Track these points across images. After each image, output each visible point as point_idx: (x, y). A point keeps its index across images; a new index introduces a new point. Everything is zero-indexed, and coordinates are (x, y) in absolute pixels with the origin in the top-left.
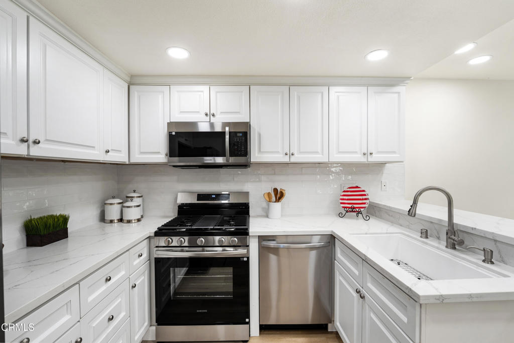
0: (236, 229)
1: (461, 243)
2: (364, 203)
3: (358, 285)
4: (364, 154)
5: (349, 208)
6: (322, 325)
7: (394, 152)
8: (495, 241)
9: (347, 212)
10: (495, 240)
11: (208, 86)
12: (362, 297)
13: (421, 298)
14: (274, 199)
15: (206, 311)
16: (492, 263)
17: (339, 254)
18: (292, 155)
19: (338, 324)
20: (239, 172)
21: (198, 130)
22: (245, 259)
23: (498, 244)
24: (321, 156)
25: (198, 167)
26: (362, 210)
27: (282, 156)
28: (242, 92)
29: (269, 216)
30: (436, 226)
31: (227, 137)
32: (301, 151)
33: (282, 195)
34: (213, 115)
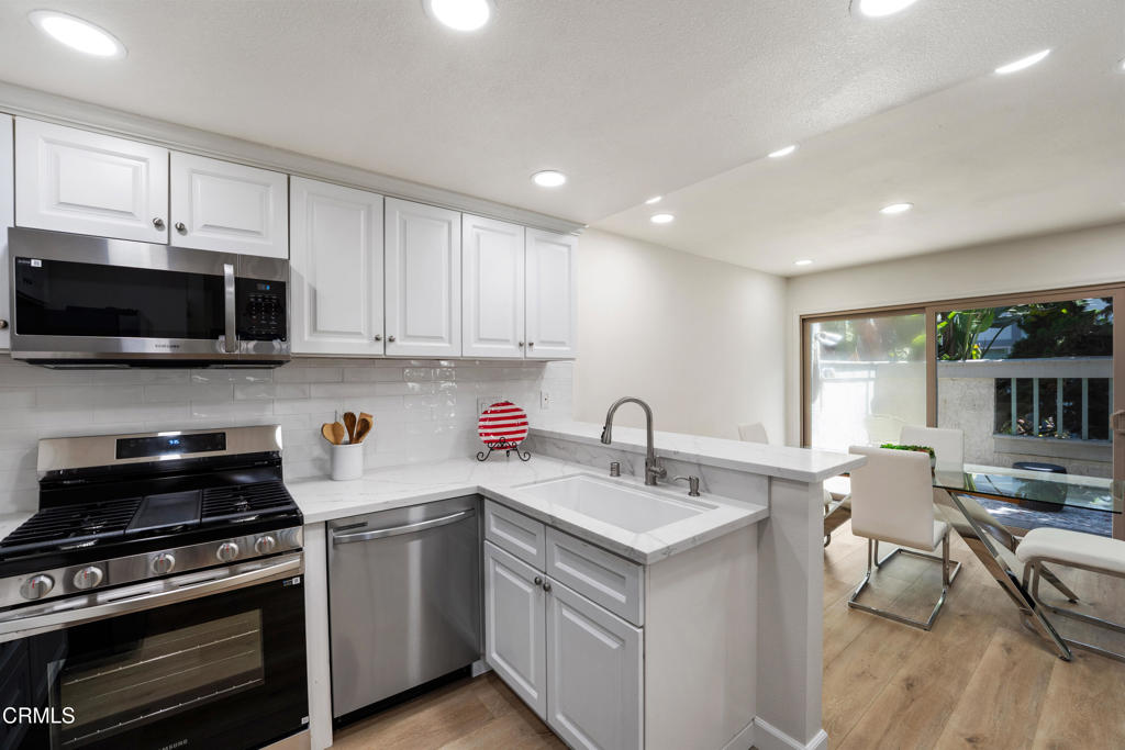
0: (261, 516)
1: (663, 474)
2: (524, 431)
3: (537, 572)
4: (521, 345)
5: (496, 441)
6: (461, 669)
7: (562, 343)
8: (700, 465)
9: (492, 449)
10: (699, 463)
11: (166, 151)
12: (547, 589)
13: (648, 558)
14: (346, 437)
15: (185, 742)
16: (698, 494)
17: (493, 528)
18: (391, 340)
19: (495, 656)
20: (252, 379)
21: (108, 261)
22: (296, 581)
23: (703, 469)
24: (447, 345)
25: (126, 366)
26: (518, 443)
27: (365, 341)
28: (268, 186)
29: (334, 477)
30: (630, 457)
31: (230, 290)
32: (410, 333)
33: (365, 426)
34: (181, 229)
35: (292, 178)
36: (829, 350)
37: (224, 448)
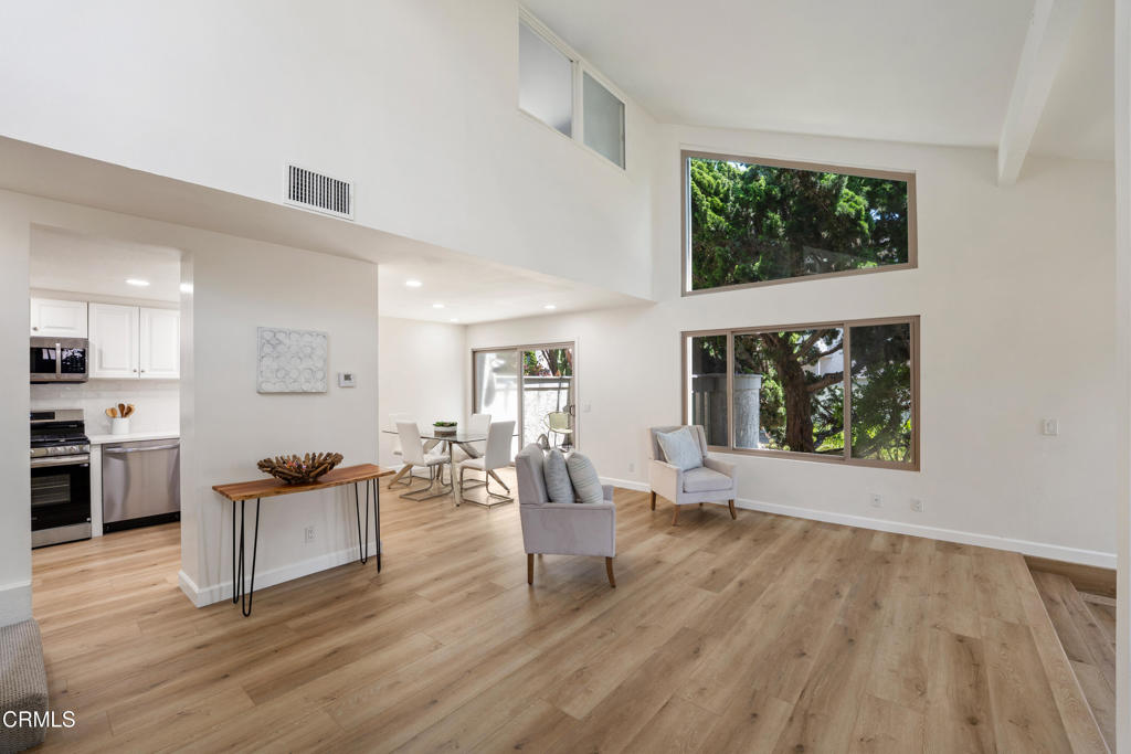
14: (119, 415)
18: (143, 371)
20: (69, 389)
22: (85, 466)
27: (129, 372)
28: (77, 308)
29: (112, 433)
32: (152, 368)
33: (130, 410)
34: (35, 329)
35: (91, 305)
36: (496, 370)
37: (54, 418)
